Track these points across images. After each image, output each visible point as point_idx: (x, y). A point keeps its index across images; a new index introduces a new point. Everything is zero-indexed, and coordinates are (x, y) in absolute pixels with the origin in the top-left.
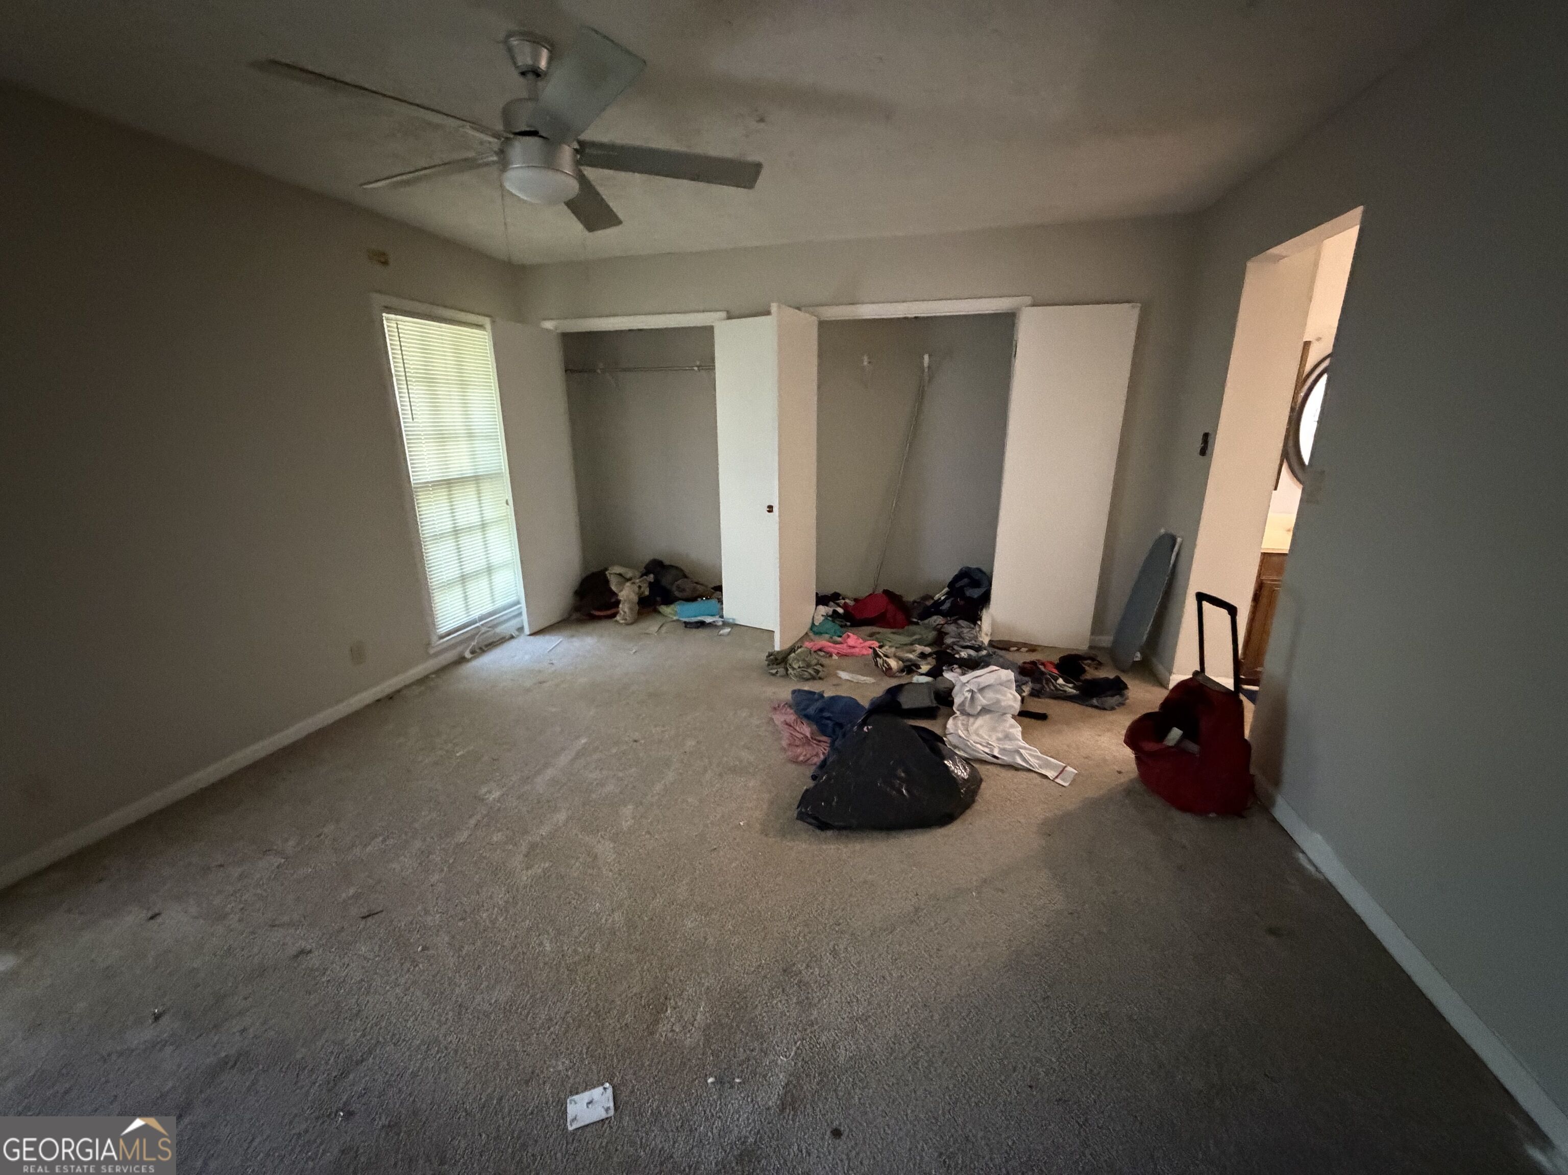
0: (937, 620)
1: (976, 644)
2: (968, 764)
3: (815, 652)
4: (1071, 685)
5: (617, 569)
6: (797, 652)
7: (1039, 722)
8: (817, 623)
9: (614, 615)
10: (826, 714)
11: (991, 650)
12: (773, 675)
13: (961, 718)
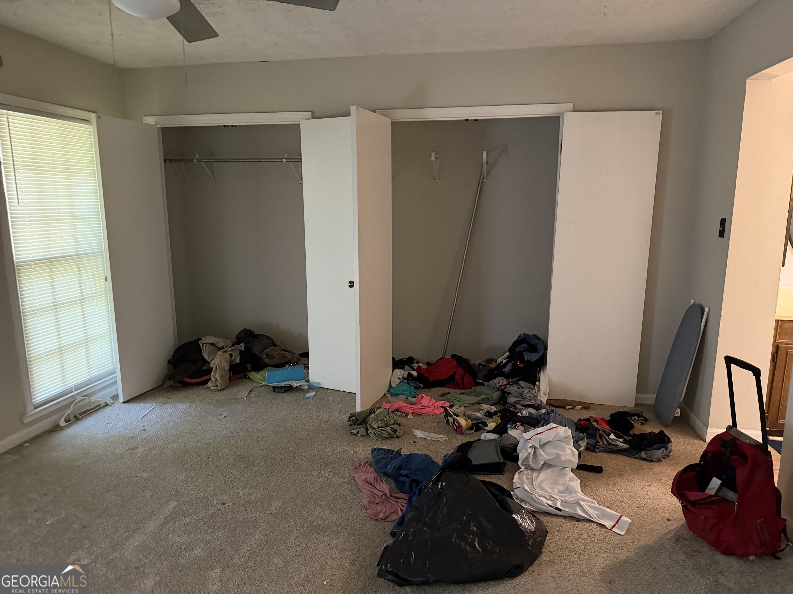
0: (500, 381)
1: (537, 403)
2: (534, 516)
3: (393, 412)
4: (622, 440)
5: (211, 339)
6: (376, 413)
7: (596, 475)
8: (394, 385)
9: (206, 382)
10: (404, 472)
11: (550, 408)
12: (355, 434)
13: (526, 472)
